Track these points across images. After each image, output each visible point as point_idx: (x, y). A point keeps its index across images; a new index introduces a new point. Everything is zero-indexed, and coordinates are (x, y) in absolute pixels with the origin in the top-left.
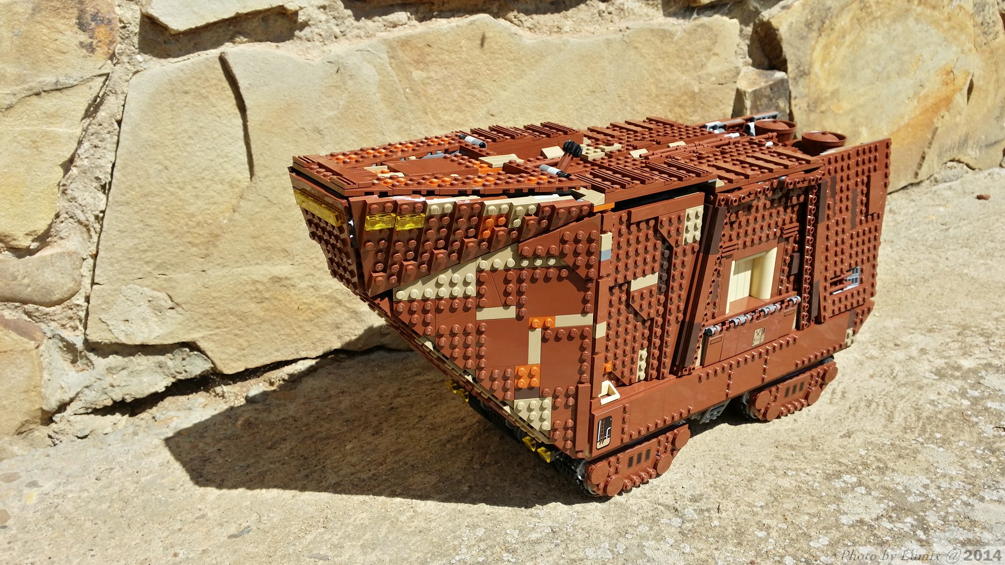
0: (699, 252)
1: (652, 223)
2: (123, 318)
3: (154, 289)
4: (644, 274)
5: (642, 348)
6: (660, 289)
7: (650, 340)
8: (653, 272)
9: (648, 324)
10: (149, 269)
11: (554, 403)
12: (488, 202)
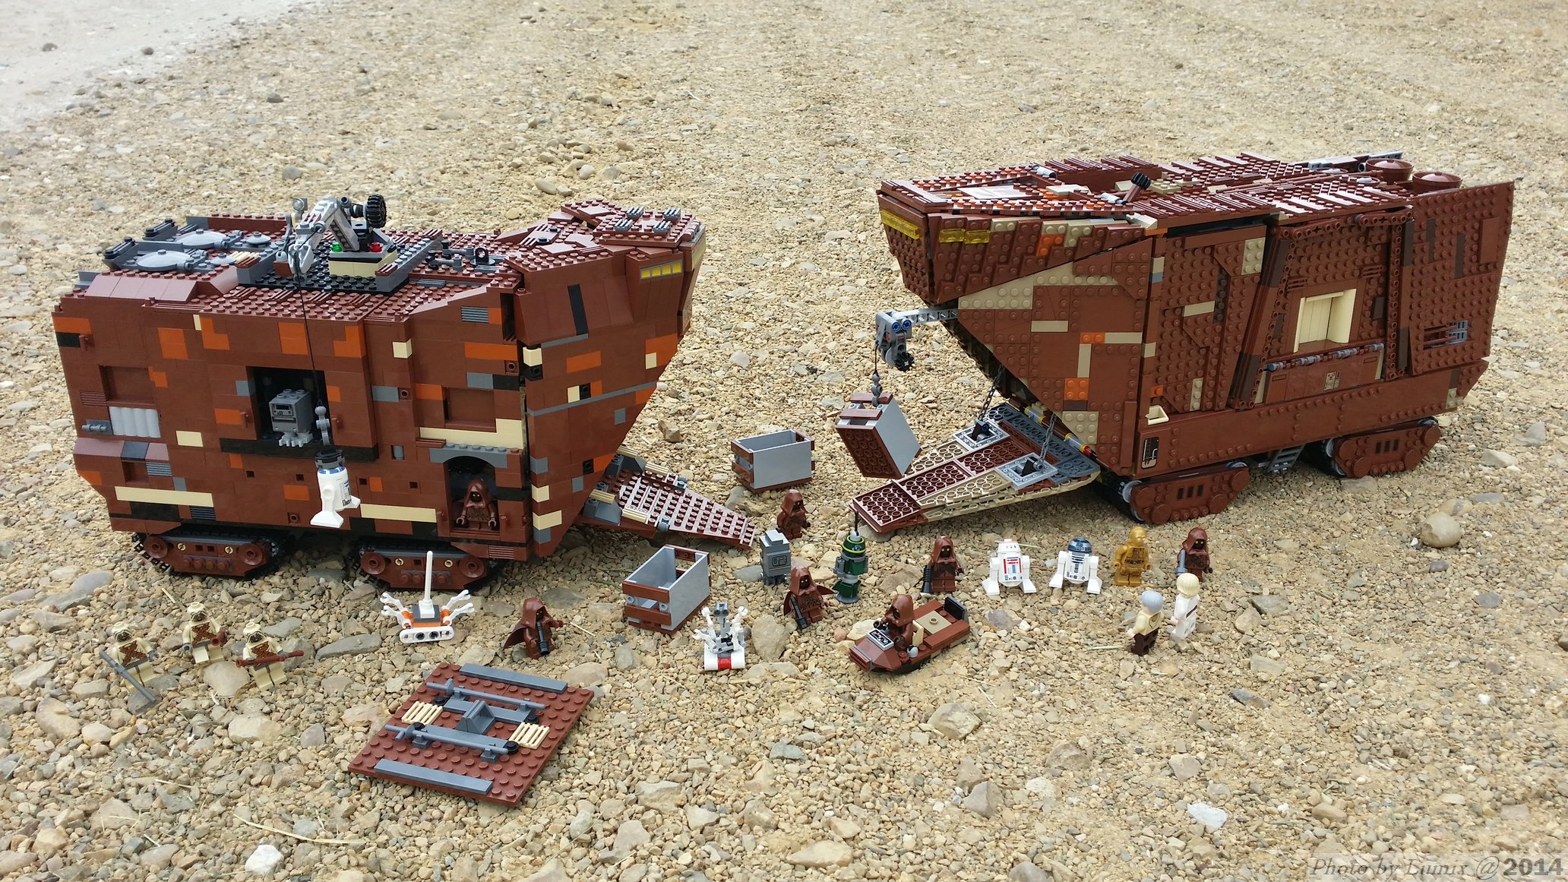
0: (1259, 283)
1: (1207, 251)
4: (1199, 301)
5: (1197, 376)
6: (1215, 318)
7: (1205, 368)
8: (1208, 299)
9: (1203, 351)
11: (1100, 419)
12: (1045, 223)
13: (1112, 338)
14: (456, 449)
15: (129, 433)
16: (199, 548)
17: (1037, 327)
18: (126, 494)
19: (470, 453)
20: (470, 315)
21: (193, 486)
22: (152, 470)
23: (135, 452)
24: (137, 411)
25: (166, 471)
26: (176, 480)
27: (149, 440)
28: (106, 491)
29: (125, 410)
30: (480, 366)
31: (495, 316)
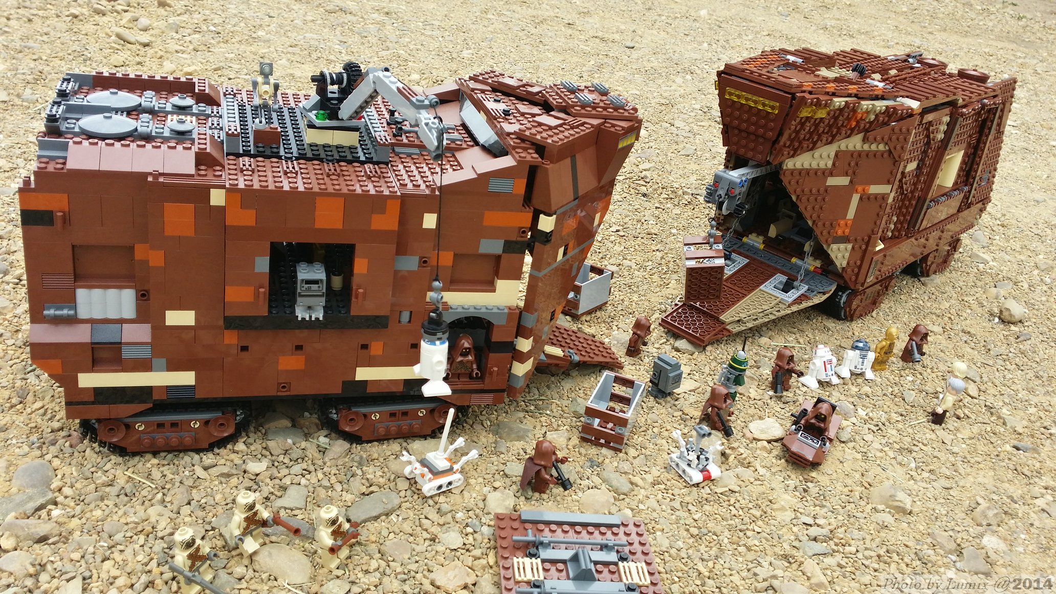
0: (940, 148)
1: (927, 125)
4: (914, 161)
5: (896, 214)
6: (916, 172)
7: (901, 208)
9: (903, 197)
11: (853, 248)
12: (863, 102)
13: (874, 189)
14: (460, 310)
15: (97, 315)
16: (160, 425)
17: (832, 181)
18: (88, 380)
19: (472, 312)
20: (496, 186)
21: (173, 366)
22: (127, 353)
23: (107, 335)
24: (112, 292)
25: (146, 352)
26: (155, 362)
27: (122, 321)
28: (67, 380)
29: (97, 292)
30: (494, 233)
31: (520, 186)
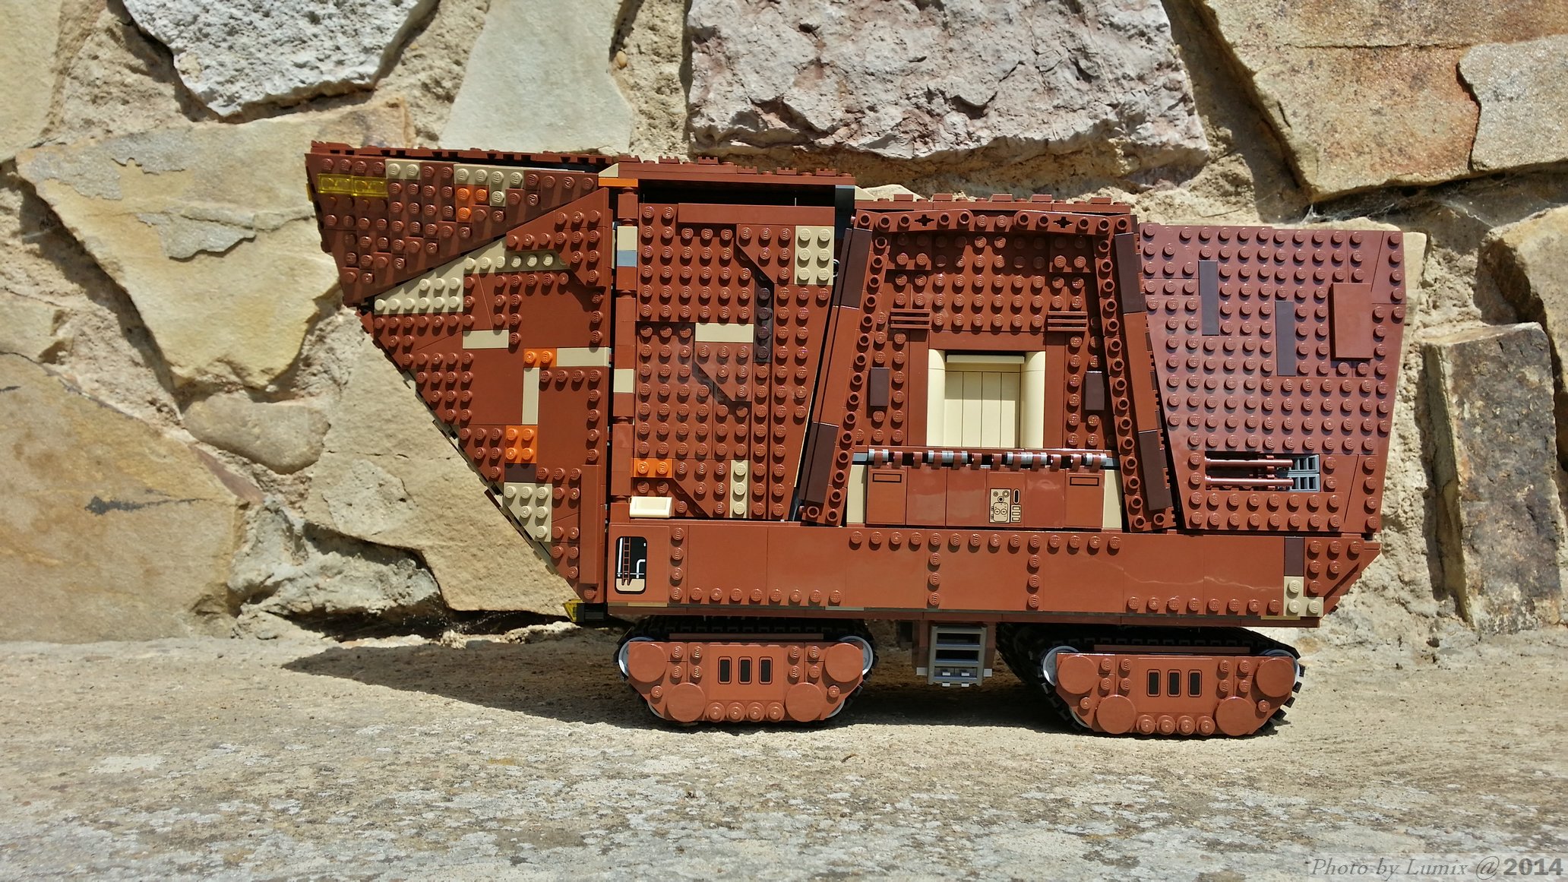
2: (347, 500)
3: (389, 472)
10: (389, 445)
